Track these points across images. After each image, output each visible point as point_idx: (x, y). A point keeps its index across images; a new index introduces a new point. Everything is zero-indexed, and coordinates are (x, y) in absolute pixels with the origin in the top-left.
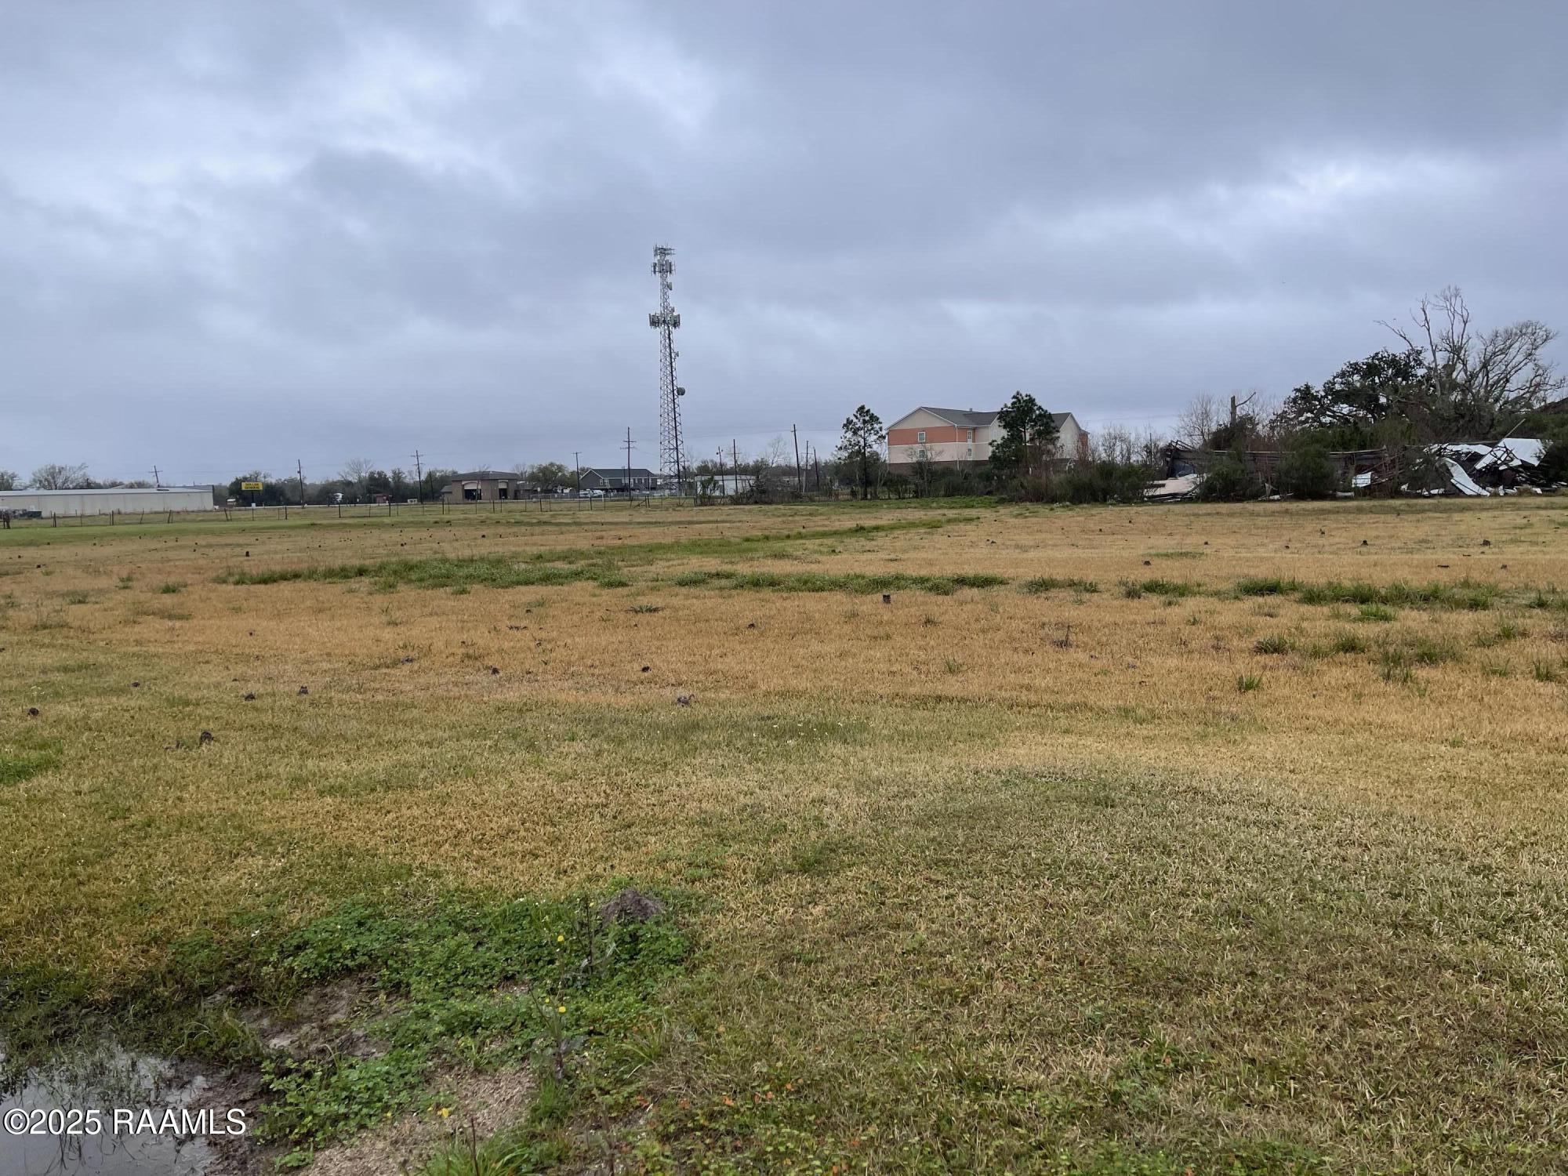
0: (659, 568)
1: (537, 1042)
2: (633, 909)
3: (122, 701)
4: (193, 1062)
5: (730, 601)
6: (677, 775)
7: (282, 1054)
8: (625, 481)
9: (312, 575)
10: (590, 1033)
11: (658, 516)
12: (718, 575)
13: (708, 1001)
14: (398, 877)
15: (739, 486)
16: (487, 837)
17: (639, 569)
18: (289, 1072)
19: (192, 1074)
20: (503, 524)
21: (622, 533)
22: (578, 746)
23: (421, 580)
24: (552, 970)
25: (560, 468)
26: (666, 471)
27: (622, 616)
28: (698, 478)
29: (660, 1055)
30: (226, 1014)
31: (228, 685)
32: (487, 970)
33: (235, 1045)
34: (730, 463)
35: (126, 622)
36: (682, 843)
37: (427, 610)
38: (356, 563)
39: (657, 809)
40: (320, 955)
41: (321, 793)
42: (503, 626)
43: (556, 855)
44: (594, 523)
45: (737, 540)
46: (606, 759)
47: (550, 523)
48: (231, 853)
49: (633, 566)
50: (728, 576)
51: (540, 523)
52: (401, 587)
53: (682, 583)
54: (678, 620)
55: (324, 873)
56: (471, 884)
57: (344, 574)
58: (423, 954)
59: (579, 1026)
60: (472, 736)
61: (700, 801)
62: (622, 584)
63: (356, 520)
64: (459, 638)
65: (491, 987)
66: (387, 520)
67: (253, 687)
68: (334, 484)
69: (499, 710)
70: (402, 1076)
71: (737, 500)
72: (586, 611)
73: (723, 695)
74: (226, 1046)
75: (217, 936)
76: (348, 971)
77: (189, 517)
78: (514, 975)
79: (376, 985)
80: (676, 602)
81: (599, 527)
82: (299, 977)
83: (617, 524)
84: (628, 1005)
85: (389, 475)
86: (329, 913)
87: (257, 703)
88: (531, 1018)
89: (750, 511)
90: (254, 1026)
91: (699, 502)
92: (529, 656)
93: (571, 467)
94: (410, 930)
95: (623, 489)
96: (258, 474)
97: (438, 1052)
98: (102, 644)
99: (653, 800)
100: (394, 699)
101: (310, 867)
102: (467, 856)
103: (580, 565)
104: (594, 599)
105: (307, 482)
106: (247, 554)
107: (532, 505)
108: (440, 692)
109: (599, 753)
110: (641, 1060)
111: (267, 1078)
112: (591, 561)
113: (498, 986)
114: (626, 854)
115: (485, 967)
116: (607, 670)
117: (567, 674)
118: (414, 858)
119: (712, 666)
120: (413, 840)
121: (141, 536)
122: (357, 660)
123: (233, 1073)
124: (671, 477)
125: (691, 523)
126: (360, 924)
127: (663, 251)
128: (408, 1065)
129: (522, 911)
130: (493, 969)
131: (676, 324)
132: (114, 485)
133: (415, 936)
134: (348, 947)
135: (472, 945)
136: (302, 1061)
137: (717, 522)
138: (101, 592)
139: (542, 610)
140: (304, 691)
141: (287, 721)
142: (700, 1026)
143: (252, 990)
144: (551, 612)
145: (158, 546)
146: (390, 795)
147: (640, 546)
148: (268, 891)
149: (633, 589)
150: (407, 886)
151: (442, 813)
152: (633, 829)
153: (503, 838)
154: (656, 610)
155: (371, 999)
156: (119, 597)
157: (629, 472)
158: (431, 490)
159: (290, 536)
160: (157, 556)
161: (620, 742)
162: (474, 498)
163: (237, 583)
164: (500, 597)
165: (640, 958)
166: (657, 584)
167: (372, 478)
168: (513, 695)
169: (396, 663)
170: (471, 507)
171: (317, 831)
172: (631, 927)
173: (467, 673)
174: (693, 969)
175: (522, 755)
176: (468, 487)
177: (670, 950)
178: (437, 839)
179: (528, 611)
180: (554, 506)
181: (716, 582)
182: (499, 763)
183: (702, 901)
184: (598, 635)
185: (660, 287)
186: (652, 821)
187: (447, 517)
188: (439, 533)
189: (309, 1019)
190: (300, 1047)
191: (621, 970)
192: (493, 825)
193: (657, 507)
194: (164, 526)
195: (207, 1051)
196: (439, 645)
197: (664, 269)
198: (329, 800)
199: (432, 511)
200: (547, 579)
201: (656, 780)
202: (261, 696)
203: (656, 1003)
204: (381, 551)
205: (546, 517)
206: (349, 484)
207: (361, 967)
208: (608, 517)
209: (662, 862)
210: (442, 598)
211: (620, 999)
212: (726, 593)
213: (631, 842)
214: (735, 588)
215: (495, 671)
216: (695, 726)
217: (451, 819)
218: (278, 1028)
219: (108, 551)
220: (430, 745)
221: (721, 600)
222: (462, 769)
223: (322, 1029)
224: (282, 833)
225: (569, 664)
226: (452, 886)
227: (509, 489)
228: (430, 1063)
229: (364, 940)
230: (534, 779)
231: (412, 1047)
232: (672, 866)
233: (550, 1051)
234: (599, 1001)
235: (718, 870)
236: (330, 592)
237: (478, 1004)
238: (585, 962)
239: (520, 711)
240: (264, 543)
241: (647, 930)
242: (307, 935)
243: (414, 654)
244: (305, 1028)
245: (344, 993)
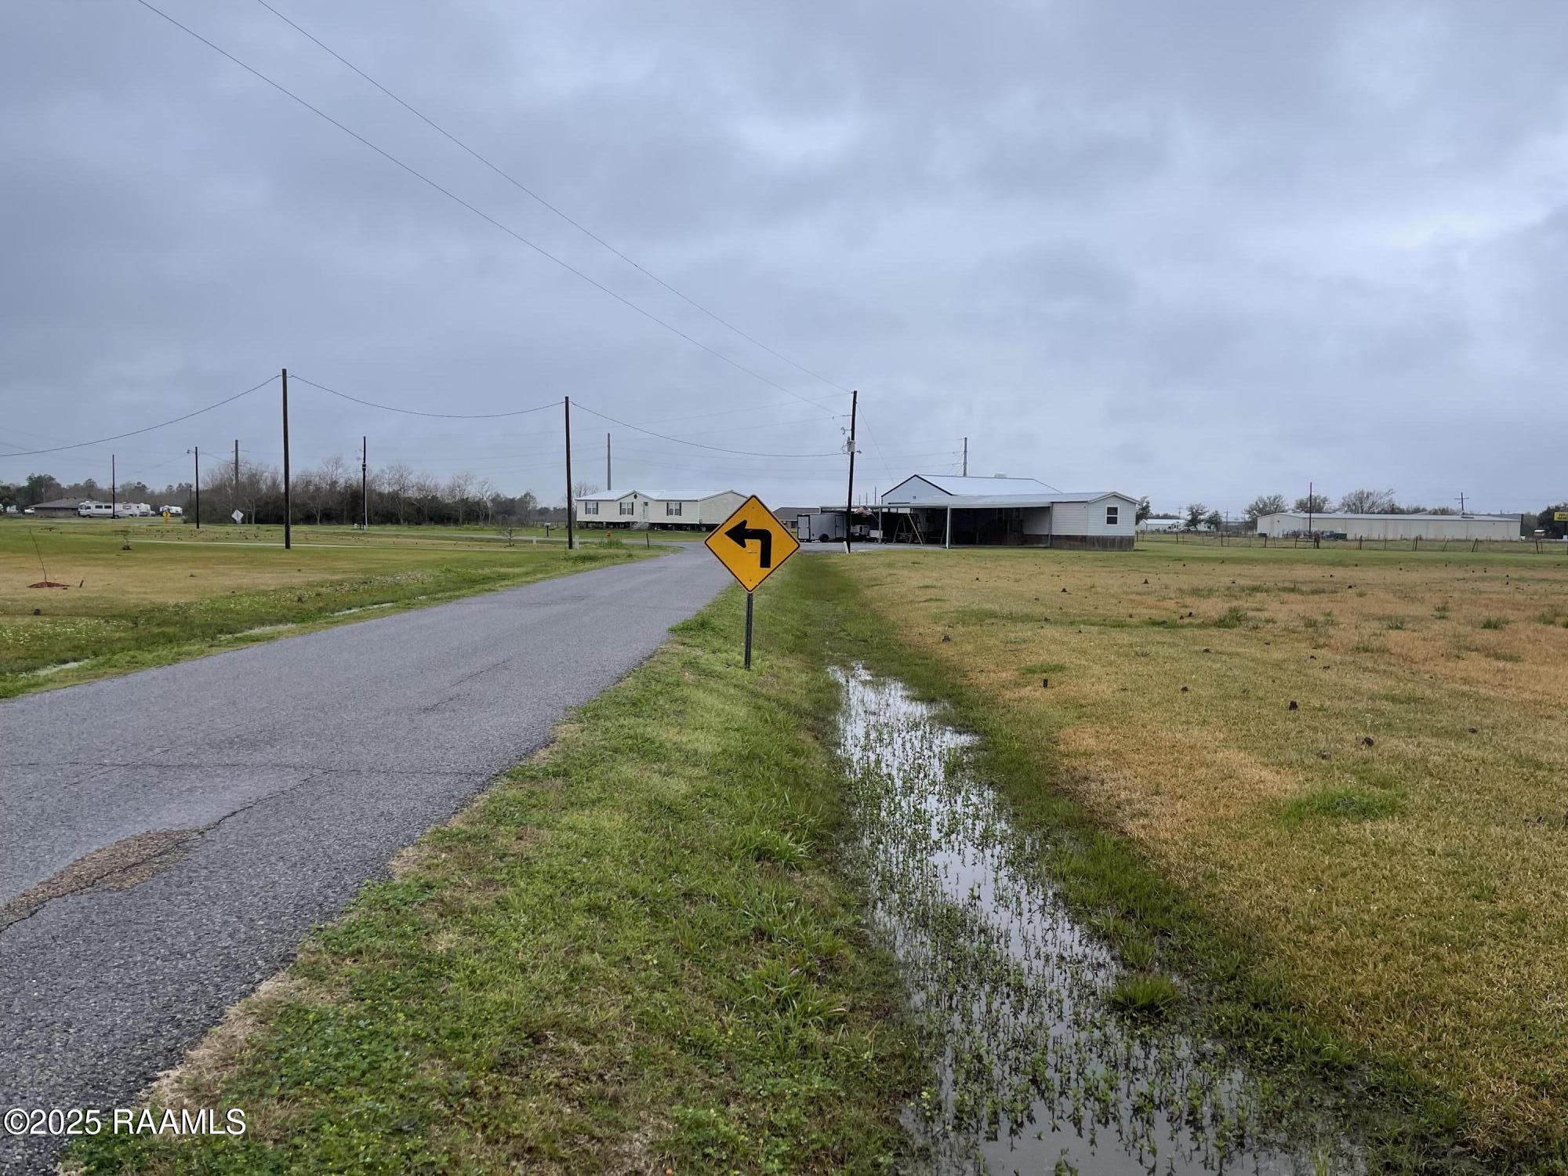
3: (1463, 748)
35: (1447, 656)
77: (1494, 547)
98: (1427, 676)
121: (1447, 563)
132: (1417, 511)
138: (1419, 619)
145: (1467, 576)
156: (1436, 627)
160: (1469, 585)
194: (1469, 555)
219: (1413, 577)
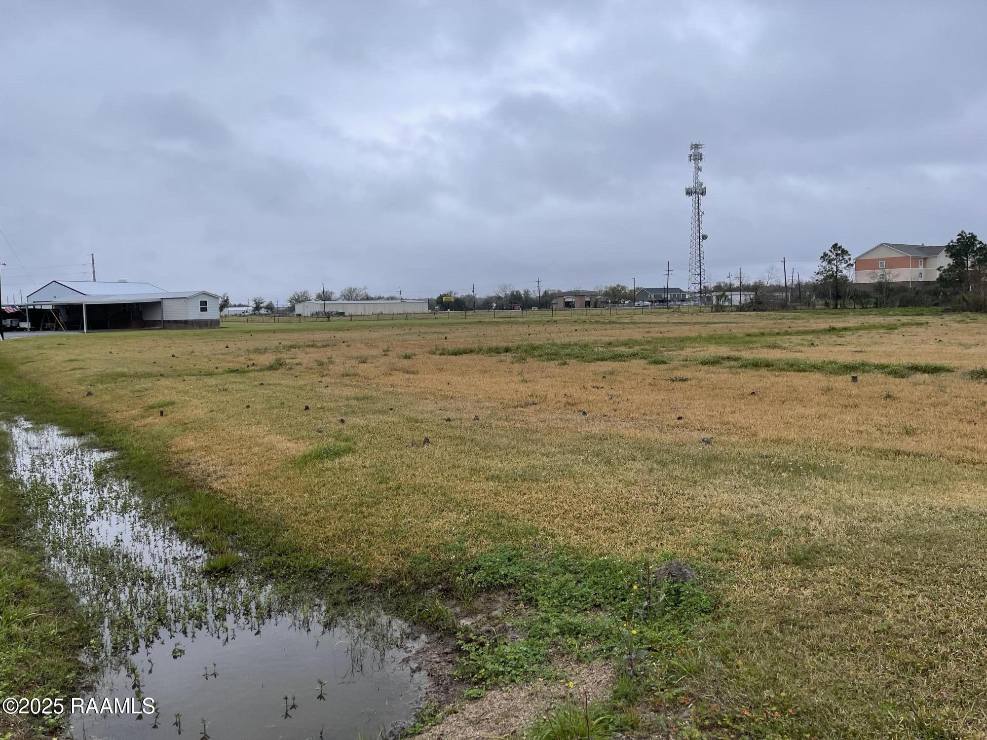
0: (688, 352)
1: (616, 649)
2: (676, 574)
3: (385, 418)
4: (420, 625)
5: (738, 376)
6: (704, 489)
7: (467, 630)
8: (665, 295)
9: (479, 351)
10: (649, 649)
11: (687, 318)
12: (729, 359)
13: (729, 642)
14: (531, 534)
15: (743, 299)
16: (583, 516)
17: (674, 353)
18: (471, 641)
19: (420, 633)
20: (587, 323)
21: (662, 330)
22: (638, 465)
23: (540, 356)
24: (624, 605)
25: (623, 288)
26: (692, 289)
27: (663, 383)
28: (714, 294)
29: (697, 672)
30: (437, 601)
31: (438, 412)
32: (584, 599)
33: (442, 620)
34: (736, 284)
35: (385, 374)
36: (709, 535)
37: (544, 375)
38: (504, 345)
39: (690, 510)
40: (488, 575)
41: (487, 479)
42: (589, 385)
43: (625, 532)
44: (644, 323)
45: (741, 335)
46: (655, 475)
47: (616, 323)
48: (440, 508)
49: (670, 351)
50: (736, 359)
51: (611, 322)
52: (529, 359)
53: (704, 363)
54: (701, 387)
55: (489, 527)
56: (572, 543)
57: (497, 351)
58: (545, 583)
59: (642, 644)
60: (572, 452)
61: (720, 508)
62: (664, 363)
63: (504, 319)
64: (562, 392)
65: (586, 610)
66: (520, 320)
67: (451, 415)
68: (491, 298)
69: (587, 438)
70: (535, 655)
71: (741, 308)
72: (640, 379)
73: (734, 439)
74: (437, 619)
75: (433, 556)
76: (502, 587)
77: (416, 316)
78: (600, 604)
79: (518, 598)
80: (700, 375)
81: (648, 325)
82: (476, 586)
83: (659, 323)
84: (673, 636)
85: (522, 292)
86: (492, 551)
87: (452, 423)
88: (611, 633)
89: (750, 316)
90: (452, 610)
91: (714, 309)
92: (605, 405)
93: (630, 287)
94: (538, 567)
95: (663, 301)
96: (451, 292)
97: (555, 644)
98: (374, 386)
99: (688, 504)
100: (526, 426)
101: (481, 522)
102: (571, 526)
103: (636, 349)
104: (645, 371)
105: (477, 297)
106: (446, 338)
107: (605, 311)
108: (552, 424)
109: (651, 470)
110: (684, 673)
111: (460, 642)
112: (643, 347)
113: (590, 610)
114: (671, 538)
115: (582, 597)
116: (654, 417)
117: (628, 418)
118: (539, 524)
119: (726, 419)
120: (539, 512)
121: (393, 326)
122: (505, 402)
123: (441, 636)
124: (695, 293)
125: (708, 323)
126: (509, 560)
127: (696, 147)
128: (538, 649)
129: (605, 565)
130: (588, 598)
131: (703, 193)
132: (379, 298)
133: (541, 571)
134: (503, 573)
135: (575, 582)
136: (478, 636)
137: (727, 323)
138: (374, 357)
139: (613, 377)
140: (477, 418)
141: (468, 435)
142: (725, 657)
143: (451, 590)
144: (618, 378)
145: (401, 333)
146: (526, 484)
147: (675, 338)
148: (459, 533)
149: (671, 366)
150: (536, 540)
151: (555, 498)
152: (676, 522)
153: (592, 518)
154: (686, 380)
155: (515, 605)
156: (382, 360)
157: (667, 290)
158: (545, 302)
159: (468, 328)
160: (401, 338)
161: (665, 465)
162: (570, 307)
163: (441, 355)
164: (587, 368)
165: (681, 606)
166: (686, 362)
167: (512, 294)
168: (596, 428)
169: (527, 405)
170: (568, 312)
171: (486, 501)
172: (676, 585)
173: (568, 414)
174: (717, 619)
175: (603, 467)
176: (566, 300)
177: (702, 604)
178: (552, 513)
179: (604, 377)
180: (619, 312)
181: (727, 363)
182: (589, 471)
183: (723, 574)
184: (648, 395)
185: (693, 170)
186: (688, 518)
187: (555, 318)
188: (550, 328)
189: (481, 612)
190: (477, 627)
191: (668, 612)
192: (586, 509)
193: (685, 313)
194: (404, 322)
195: (427, 621)
196: (551, 395)
197: (697, 158)
198: (491, 483)
199: (546, 315)
200: (616, 358)
201: (690, 491)
202: (454, 420)
203: (692, 637)
204: (517, 338)
205: (614, 319)
206: (500, 298)
207: (510, 586)
208: (654, 319)
209: (695, 546)
210: (552, 367)
211: (669, 631)
212: (734, 370)
213: (674, 530)
214: (741, 367)
215: (585, 413)
216: (716, 458)
217: (560, 502)
218: (463, 614)
219: (376, 335)
220: (547, 455)
221: (730, 375)
222: (565, 472)
223: (489, 618)
224: (466, 500)
225: (630, 411)
226: (562, 544)
227: (591, 301)
228: (551, 650)
229: (512, 569)
230: (610, 482)
231: (539, 639)
232: (702, 549)
233: (625, 657)
234: (655, 630)
235: (734, 556)
236: (490, 361)
237: (578, 619)
238: (646, 603)
239: (600, 439)
240: (454, 332)
241: (687, 588)
242: (480, 562)
243: (537, 400)
244: (479, 617)
245: (500, 599)
